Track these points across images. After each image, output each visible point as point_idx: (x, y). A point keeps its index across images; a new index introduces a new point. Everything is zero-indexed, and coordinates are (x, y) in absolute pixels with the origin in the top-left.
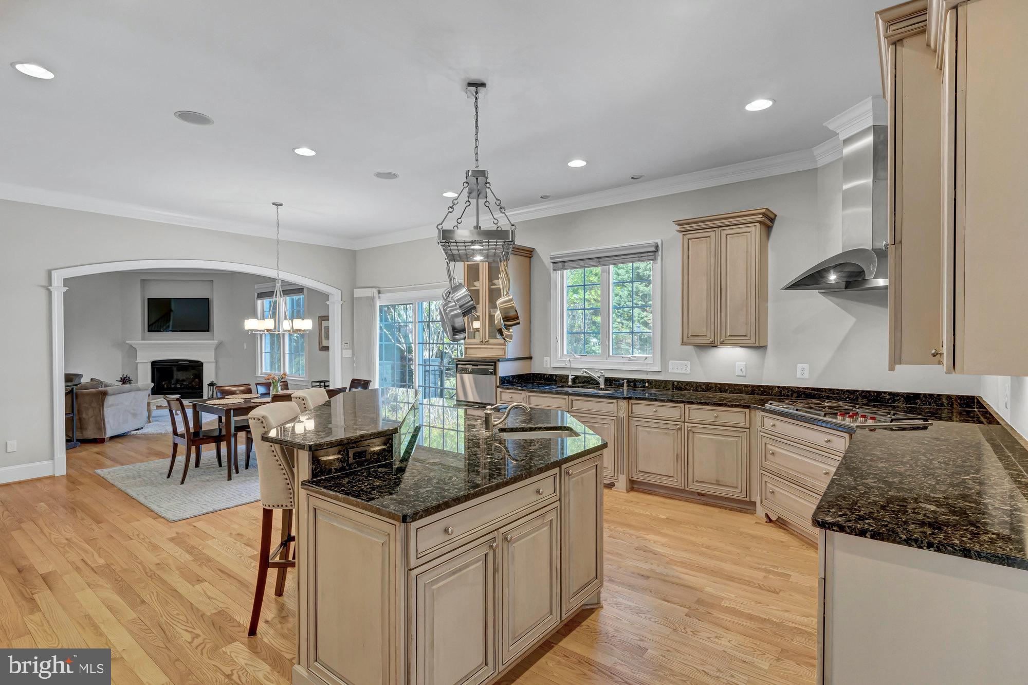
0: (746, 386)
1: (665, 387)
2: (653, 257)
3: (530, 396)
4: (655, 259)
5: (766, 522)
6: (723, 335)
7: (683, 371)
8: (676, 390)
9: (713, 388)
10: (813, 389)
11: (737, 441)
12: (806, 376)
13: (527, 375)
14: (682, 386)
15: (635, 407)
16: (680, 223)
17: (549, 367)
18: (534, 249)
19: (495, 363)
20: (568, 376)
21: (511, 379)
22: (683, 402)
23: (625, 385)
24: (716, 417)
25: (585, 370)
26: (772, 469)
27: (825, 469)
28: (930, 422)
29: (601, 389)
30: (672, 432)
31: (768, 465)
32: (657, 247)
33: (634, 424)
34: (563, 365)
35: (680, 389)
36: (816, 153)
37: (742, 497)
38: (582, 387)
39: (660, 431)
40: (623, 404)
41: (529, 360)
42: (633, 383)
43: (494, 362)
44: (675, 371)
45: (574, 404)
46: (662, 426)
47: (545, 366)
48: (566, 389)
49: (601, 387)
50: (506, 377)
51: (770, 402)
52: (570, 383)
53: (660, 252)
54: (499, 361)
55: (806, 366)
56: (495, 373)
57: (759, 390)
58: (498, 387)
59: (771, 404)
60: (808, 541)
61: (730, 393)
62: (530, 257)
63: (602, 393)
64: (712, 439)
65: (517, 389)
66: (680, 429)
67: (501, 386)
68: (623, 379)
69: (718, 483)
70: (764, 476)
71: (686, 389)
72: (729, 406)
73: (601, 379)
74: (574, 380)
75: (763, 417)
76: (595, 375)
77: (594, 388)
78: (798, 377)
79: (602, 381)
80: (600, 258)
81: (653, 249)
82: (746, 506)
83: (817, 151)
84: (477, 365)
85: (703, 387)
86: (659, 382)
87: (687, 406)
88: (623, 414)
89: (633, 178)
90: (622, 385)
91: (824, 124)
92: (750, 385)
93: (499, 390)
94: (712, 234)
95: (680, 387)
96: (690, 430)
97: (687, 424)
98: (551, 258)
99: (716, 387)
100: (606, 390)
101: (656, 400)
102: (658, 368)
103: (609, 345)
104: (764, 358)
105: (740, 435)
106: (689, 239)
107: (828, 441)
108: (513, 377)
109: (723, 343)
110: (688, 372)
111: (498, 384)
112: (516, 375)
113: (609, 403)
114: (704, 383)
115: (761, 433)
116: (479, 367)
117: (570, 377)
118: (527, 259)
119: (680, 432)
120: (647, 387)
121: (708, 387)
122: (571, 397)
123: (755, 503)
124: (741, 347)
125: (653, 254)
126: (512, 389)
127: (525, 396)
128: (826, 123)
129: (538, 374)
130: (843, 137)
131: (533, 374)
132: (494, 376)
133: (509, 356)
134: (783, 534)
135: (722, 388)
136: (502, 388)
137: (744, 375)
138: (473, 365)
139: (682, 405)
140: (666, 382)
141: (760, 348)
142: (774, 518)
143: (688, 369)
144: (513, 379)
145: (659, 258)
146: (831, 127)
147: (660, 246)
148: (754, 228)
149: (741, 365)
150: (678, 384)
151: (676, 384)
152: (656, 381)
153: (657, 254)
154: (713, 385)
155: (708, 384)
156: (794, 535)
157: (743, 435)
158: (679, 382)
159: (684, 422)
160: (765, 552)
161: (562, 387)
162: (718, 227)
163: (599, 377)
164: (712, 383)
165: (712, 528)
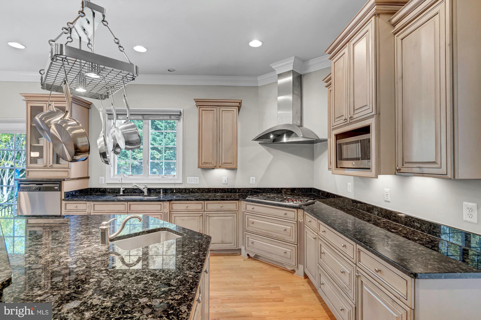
0: (228, 189)
1: (185, 192)
2: (178, 118)
3: (94, 205)
4: (179, 120)
5: (248, 258)
6: (220, 163)
7: (195, 183)
8: (191, 193)
9: (211, 191)
10: (257, 189)
11: (232, 218)
12: (254, 183)
13: (86, 189)
14: (195, 191)
15: (174, 205)
16: (197, 101)
17: (103, 183)
18: (92, 103)
19: (61, 182)
20: (119, 189)
21: (74, 193)
22: (204, 200)
23: (162, 192)
24: (222, 207)
25: (135, 184)
26: (252, 230)
27: (284, 228)
28: (315, 200)
29: (146, 196)
30: (196, 218)
31: (249, 229)
32: (181, 113)
33: (173, 215)
34: (117, 182)
35: (194, 192)
36: (259, 79)
37: (234, 247)
38: (131, 195)
39: (189, 218)
40: (167, 204)
41: (87, 179)
42: (166, 191)
43: (59, 182)
44: (190, 183)
45: (131, 207)
46: (191, 215)
47: (100, 183)
48: (119, 197)
49: (145, 194)
50: (70, 192)
51: (248, 196)
52: (121, 193)
53: (182, 116)
54: (64, 180)
55: (254, 178)
56: (60, 189)
57: (234, 190)
58: (63, 200)
59: (249, 197)
60: (271, 264)
61: (220, 193)
62: (89, 109)
63: (146, 198)
64: (220, 219)
65: (83, 200)
66: (202, 216)
67: (67, 199)
68: (160, 189)
69: (222, 243)
70: (246, 235)
71: (197, 192)
72: (228, 200)
73: (145, 190)
74: (124, 191)
75: (246, 204)
76: (141, 187)
77: (140, 196)
78: (251, 183)
79: (145, 191)
80: (144, 115)
81: (179, 113)
82: (236, 252)
83: (259, 78)
84: (42, 184)
85: (206, 190)
86: (181, 189)
87: (206, 202)
88: (167, 210)
89: (169, 70)
90: (160, 192)
91: (270, 65)
92: (230, 188)
93: (64, 202)
94: (215, 109)
95: (194, 191)
96: (208, 216)
97: (205, 212)
98: (107, 111)
99: (213, 190)
100: (149, 196)
101: (188, 200)
102: (180, 181)
103: (148, 168)
104: (235, 174)
105: (234, 215)
106: (202, 110)
107: (285, 214)
108: (76, 192)
109: (220, 167)
110: (198, 183)
111: (63, 197)
112: (78, 190)
113: (157, 204)
114: (207, 189)
115: (245, 213)
116: (43, 185)
117: (122, 189)
118: (86, 110)
119: (201, 217)
120: (174, 193)
121: (209, 190)
122: (129, 203)
123: (240, 249)
124: (226, 169)
125: (178, 116)
126: (78, 200)
127: (90, 205)
128: (271, 64)
129: (94, 188)
130: (278, 72)
131: (90, 189)
132: (60, 192)
133: (72, 176)
134: (259, 263)
135: (216, 190)
136: (68, 200)
137: (227, 183)
138: (37, 184)
139: (203, 202)
140: (185, 189)
141: (234, 169)
142: (252, 255)
143: (198, 181)
144: (76, 193)
145: (182, 119)
146: (273, 67)
147: (182, 112)
148: (236, 109)
149: (225, 178)
150: (193, 190)
151: (191, 190)
152: (179, 189)
153: (180, 117)
154: (211, 189)
155: (209, 189)
156: (262, 262)
157: (235, 215)
158: (193, 189)
159: (204, 211)
160: (259, 276)
161: (117, 196)
162: (218, 106)
163: (144, 188)
164: (211, 188)
165: (228, 270)
